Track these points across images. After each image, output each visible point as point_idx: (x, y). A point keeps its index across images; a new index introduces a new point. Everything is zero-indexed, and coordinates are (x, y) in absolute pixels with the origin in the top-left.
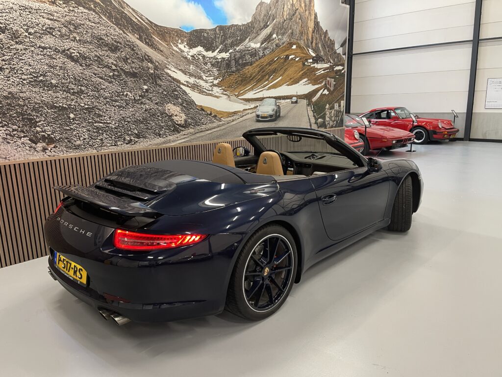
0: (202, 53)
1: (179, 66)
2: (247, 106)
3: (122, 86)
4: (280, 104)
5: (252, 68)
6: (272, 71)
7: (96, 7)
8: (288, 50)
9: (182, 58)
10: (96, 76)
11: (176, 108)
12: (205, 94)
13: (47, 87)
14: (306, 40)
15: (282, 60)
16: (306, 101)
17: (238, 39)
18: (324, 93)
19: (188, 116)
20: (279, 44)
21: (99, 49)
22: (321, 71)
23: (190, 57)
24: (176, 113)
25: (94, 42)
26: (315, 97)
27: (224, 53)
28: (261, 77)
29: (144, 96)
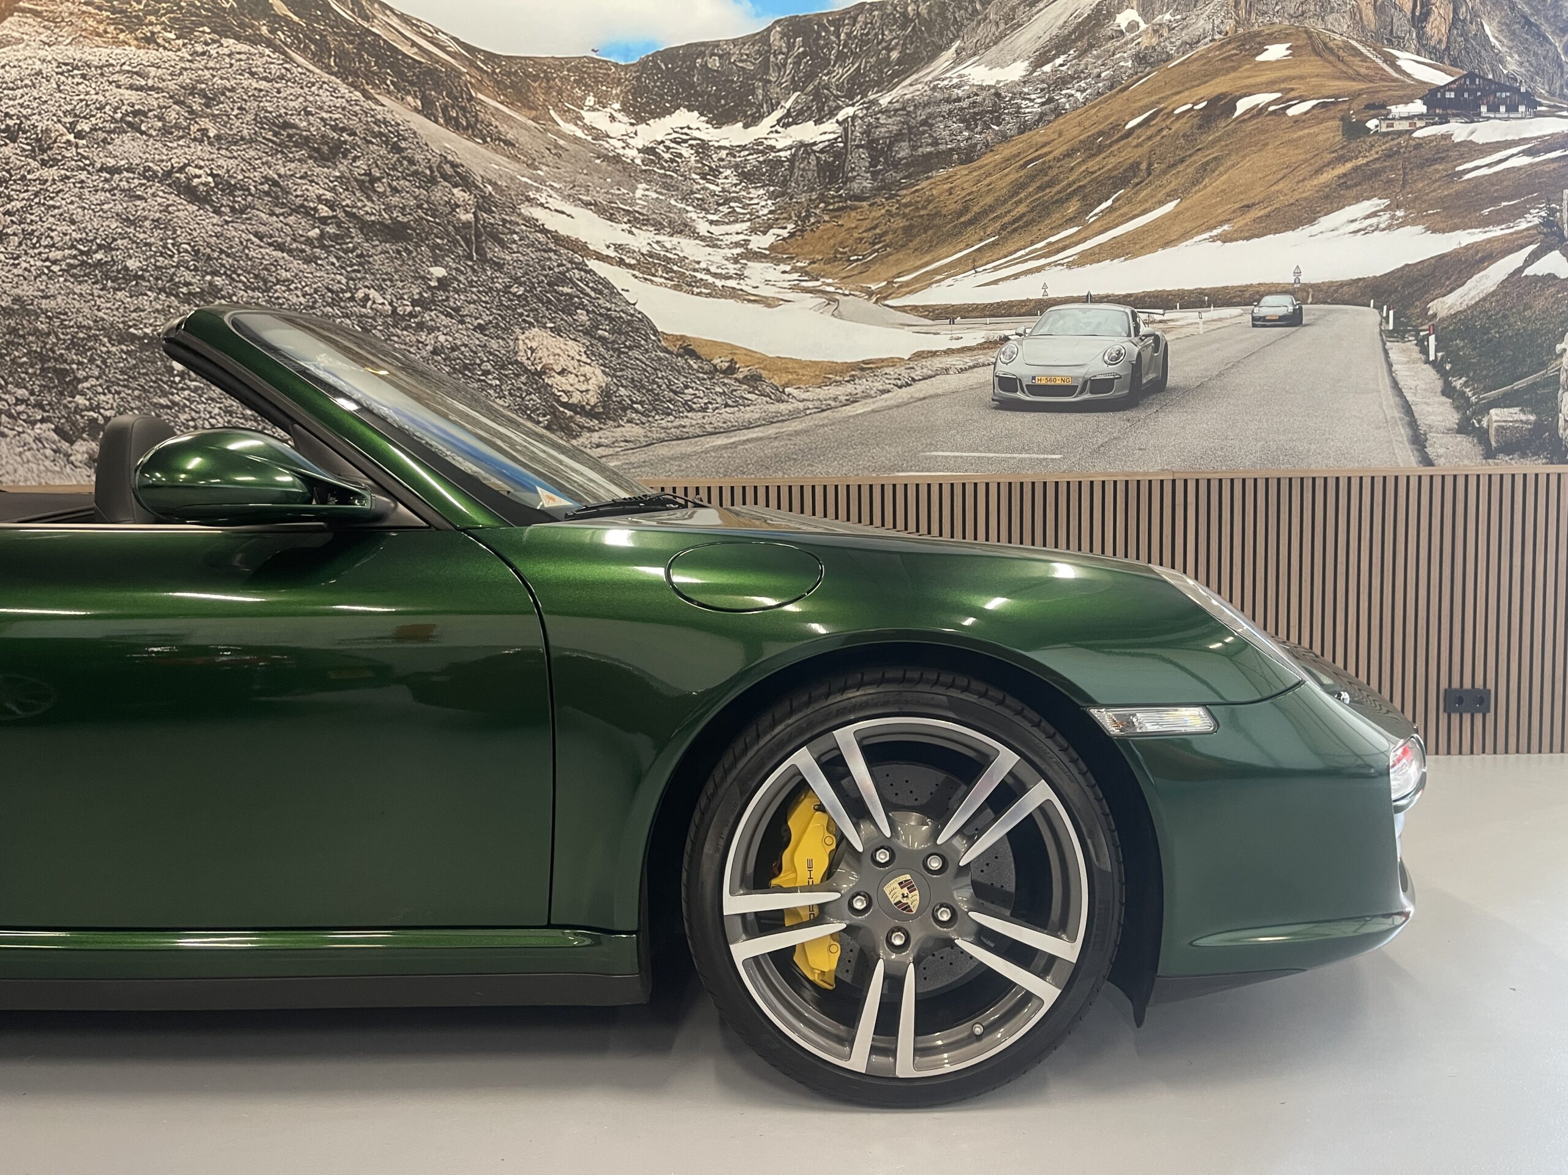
0: (696, 134)
1: (583, 191)
2: (942, 338)
3: (349, 269)
4: (1164, 331)
5: (975, 174)
6: (1109, 178)
7: (277, 29)
8: (1228, 71)
9: (598, 161)
10: (262, 241)
11: (563, 347)
12: (704, 290)
13: (113, 281)
14: (1369, 13)
15: (1184, 120)
16: (1376, 311)
17: (889, 57)
18: (1538, 268)
19: (616, 377)
20: (1159, 49)
21: (279, 156)
22: (1506, 159)
23: (635, 153)
24: (563, 362)
25: (264, 138)
26: (1459, 291)
27: (811, 123)
28: (1032, 211)
29: (433, 302)
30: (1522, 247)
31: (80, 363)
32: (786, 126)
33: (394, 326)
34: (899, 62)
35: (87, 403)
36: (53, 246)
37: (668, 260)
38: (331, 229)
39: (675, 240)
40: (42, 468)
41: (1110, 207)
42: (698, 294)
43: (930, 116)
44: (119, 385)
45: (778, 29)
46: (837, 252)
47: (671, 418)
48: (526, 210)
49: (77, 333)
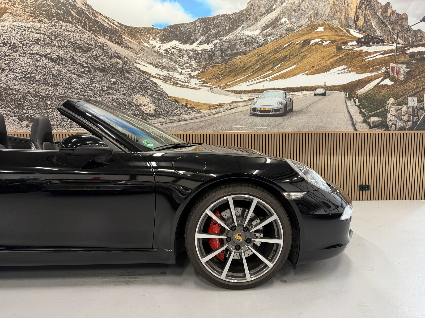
0: (178, 46)
1: (149, 60)
2: (238, 98)
3: (91, 79)
4: (293, 97)
5: (247, 57)
6: (280, 59)
7: (73, 19)
8: (309, 34)
9: (153, 53)
10: (69, 72)
11: (145, 99)
12: (180, 86)
13: (32, 82)
14: (343, 20)
15: (298, 45)
16: (344, 93)
17: (226, 28)
18: (383, 83)
19: (158, 107)
20: (292, 28)
21: (74, 51)
22: (376, 56)
23: (162, 51)
24: (145, 103)
25: (70, 46)
26: (364, 88)
27: (206, 44)
28: (261, 67)
29: (112, 87)
30: (379, 78)
31: (24, 102)
32: (200, 45)
33: (102, 93)
34: (228, 29)
35: (26, 112)
36: (17, 72)
37: (171, 78)
38: (87, 69)
39: (173, 73)
40: (14, 128)
41: (280, 66)
42: (178, 87)
43: (236, 43)
44: (34, 107)
45: (198, 21)
46: (212, 77)
47: (172, 117)
48: (135, 65)
49: (23, 94)
